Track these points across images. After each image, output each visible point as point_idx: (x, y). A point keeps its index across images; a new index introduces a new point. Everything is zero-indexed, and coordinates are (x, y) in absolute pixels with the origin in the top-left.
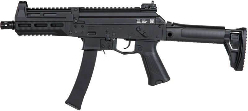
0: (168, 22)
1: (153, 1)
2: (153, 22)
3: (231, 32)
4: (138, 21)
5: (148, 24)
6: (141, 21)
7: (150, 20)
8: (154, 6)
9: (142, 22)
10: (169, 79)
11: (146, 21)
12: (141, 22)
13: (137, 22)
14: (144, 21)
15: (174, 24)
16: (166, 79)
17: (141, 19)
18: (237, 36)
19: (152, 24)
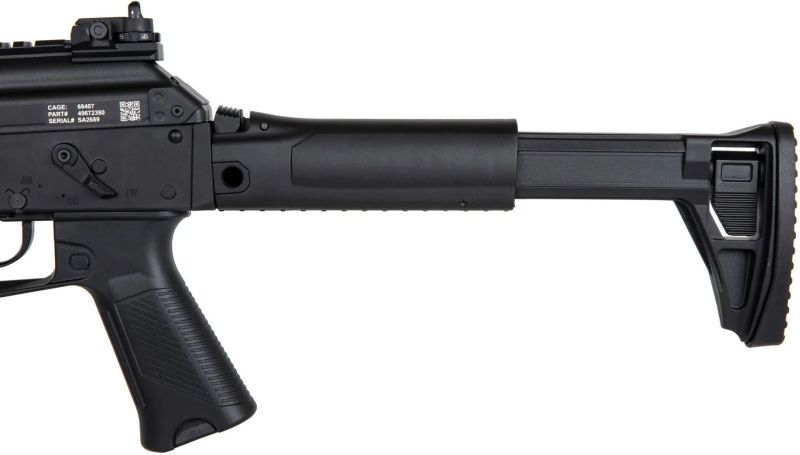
0: (221, 112)
1: (134, 6)
2: (135, 117)
3: (714, 149)
4: (57, 113)
5: (112, 127)
6: (73, 112)
7: (122, 104)
8: (140, 28)
9: (76, 117)
10: (247, 408)
11: (102, 112)
12: (69, 117)
13: (51, 121)
14: (89, 112)
15: (257, 118)
16: (233, 412)
17: (71, 100)
18: (748, 168)
19: (131, 126)
